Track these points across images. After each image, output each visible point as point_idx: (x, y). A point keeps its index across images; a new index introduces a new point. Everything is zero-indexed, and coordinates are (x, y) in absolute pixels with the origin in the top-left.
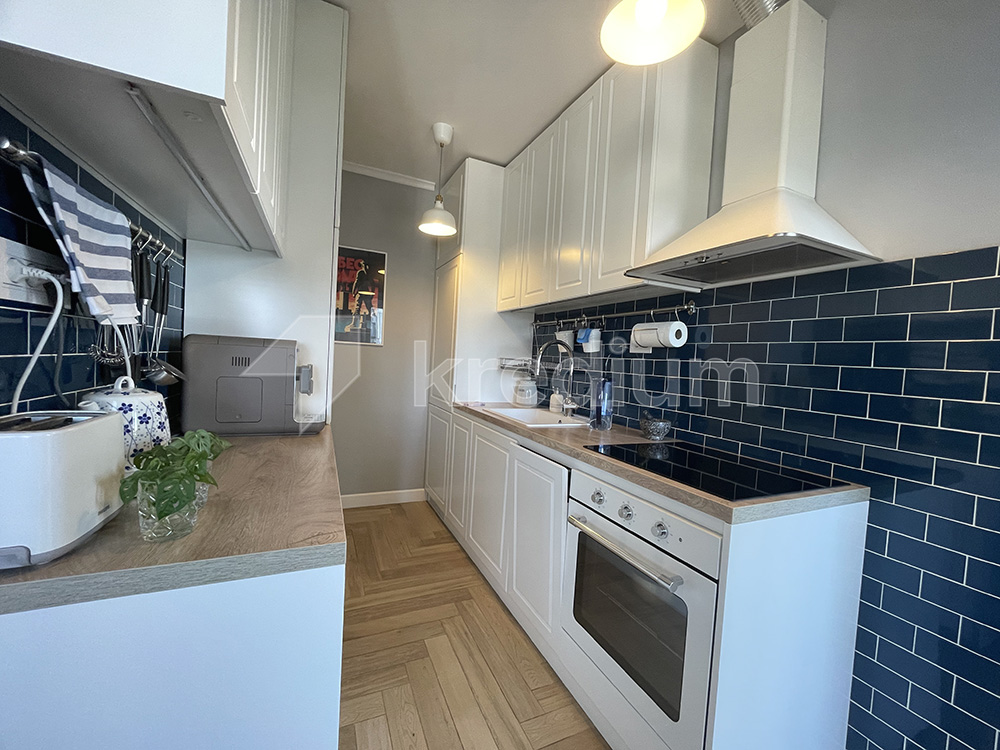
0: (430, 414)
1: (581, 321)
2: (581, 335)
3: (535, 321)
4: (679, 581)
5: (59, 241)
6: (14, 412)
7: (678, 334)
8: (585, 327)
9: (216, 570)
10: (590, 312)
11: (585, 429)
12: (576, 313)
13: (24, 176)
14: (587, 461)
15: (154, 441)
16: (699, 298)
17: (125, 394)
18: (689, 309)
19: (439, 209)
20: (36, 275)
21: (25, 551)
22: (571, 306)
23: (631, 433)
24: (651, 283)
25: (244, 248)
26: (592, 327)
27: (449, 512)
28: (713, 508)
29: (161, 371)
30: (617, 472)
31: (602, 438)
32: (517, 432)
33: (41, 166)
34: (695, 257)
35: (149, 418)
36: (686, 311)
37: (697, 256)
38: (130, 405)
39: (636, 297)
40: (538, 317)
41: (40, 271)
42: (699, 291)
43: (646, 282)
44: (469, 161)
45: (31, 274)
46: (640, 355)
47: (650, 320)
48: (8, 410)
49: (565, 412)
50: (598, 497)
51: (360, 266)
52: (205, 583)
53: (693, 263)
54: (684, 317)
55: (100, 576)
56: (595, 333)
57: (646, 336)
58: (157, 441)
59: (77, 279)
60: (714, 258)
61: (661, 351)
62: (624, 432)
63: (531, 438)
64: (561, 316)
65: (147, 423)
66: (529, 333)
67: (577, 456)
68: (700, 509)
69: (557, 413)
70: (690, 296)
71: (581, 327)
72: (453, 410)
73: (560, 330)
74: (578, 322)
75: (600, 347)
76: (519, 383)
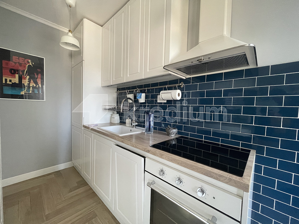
0: (73, 130)
1: (137, 90)
2: (138, 95)
3: (117, 91)
4: (215, 218)
7: (178, 95)
10: (140, 87)
12: (134, 87)
19: (70, 36)
24: (171, 73)
26: (142, 92)
27: (84, 173)
30: (171, 161)
32: (115, 139)
34: (197, 59)
36: (180, 86)
40: (118, 89)
42: (185, 78)
46: (161, 103)
47: (166, 90)
49: (133, 126)
50: (162, 173)
53: (196, 63)
56: (143, 95)
57: (164, 96)
63: (123, 142)
64: (128, 88)
66: (115, 95)
68: (226, 183)
69: (129, 127)
70: (181, 80)
71: (138, 93)
72: (83, 128)
73: (128, 94)
74: (136, 91)
75: (146, 100)
76: (112, 115)
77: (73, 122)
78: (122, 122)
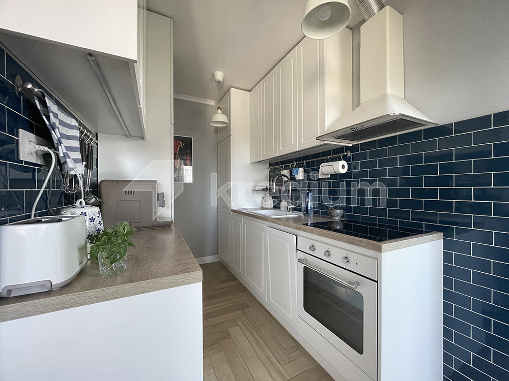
0: (219, 216)
2: (294, 171)
3: (270, 166)
4: (358, 284)
5: (53, 132)
6: (33, 217)
7: (343, 167)
8: (295, 167)
9: (141, 287)
10: (297, 160)
11: (300, 217)
12: (291, 161)
13: (36, 101)
14: (305, 231)
15: (97, 230)
16: (353, 149)
17: (82, 207)
18: (347, 154)
19: (220, 113)
20: (42, 149)
21: (50, 282)
22: (287, 158)
23: (322, 217)
24: (328, 142)
25: (127, 136)
26: (299, 167)
27: (233, 265)
28: (372, 246)
29: (92, 198)
30: (321, 235)
31: (309, 220)
32: (267, 221)
33: (44, 96)
34: (350, 128)
35: (94, 219)
36: (346, 155)
37: (352, 128)
38: (85, 213)
39: (320, 150)
40: (271, 165)
41: (44, 147)
42: (351, 145)
43: (326, 142)
44: (232, 90)
45: (40, 149)
46: (324, 179)
47: (328, 161)
48: (30, 216)
49: (289, 210)
50: (312, 248)
51: (180, 144)
52: (137, 294)
53: (349, 131)
54: (345, 158)
55: (87, 293)
56: (301, 170)
57: (327, 169)
58: (98, 230)
59: (62, 151)
60: (360, 128)
61: (336, 176)
62: (319, 217)
63: (275, 223)
64: (283, 163)
65: (94, 221)
66: (266, 173)
67: (300, 229)
68: (366, 247)
69: (285, 211)
70: (347, 148)
71: (294, 167)
72: (231, 213)
73: (283, 170)
74: (292, 165)
75: (304, 177)
76: (263, 198)
77: (219, 207)
78: (277, 207)
